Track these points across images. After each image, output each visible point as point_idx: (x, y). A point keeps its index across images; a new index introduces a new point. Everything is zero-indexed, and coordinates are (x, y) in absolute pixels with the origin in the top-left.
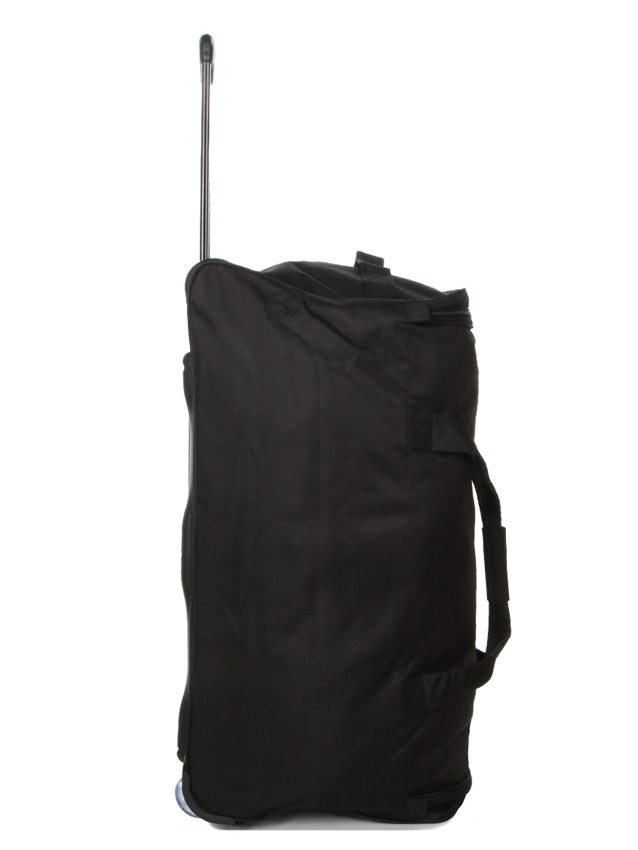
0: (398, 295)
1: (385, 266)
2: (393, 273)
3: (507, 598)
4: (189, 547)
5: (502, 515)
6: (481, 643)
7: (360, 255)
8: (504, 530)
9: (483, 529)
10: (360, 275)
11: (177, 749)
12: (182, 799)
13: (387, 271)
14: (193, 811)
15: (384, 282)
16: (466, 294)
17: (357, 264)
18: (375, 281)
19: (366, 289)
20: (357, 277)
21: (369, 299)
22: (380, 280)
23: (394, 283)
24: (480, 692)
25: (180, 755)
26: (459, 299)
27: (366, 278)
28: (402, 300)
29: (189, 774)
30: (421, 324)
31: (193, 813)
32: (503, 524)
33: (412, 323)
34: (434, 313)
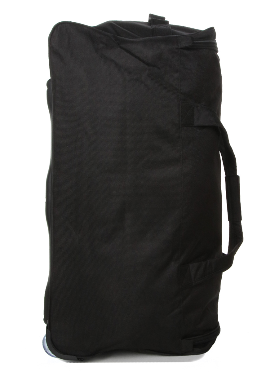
0: (174, 33)
1: (166, 20)
2: (170, 23)
3: (241, 219)
4: (50, 195)
5: (237, 168)
6: (225, 249)
7: (151, 16)
8: (238, 177)
9: (226, 178)
10: (151, 26)
11: (44, 317)
12: (47, 346)
13: (167, 22)
14: (53, 354)
15: (165, 27)
16: (214, 30)
17: (149, 20)
18: (159, 27)
19: (153, 32)
20: (149, 27)
21: (155, 37)
22: (163, 27)
23: (170, 28)
24: (225, 274)
25: (45, 320)
26: (211, 33)
27: (154, 26)
28: (176, 36)
29: (50, 330)
30: (187, 48)
31: (53, 355)
32: (238, 174)
33: (182, 48)
34: (195, 42)
